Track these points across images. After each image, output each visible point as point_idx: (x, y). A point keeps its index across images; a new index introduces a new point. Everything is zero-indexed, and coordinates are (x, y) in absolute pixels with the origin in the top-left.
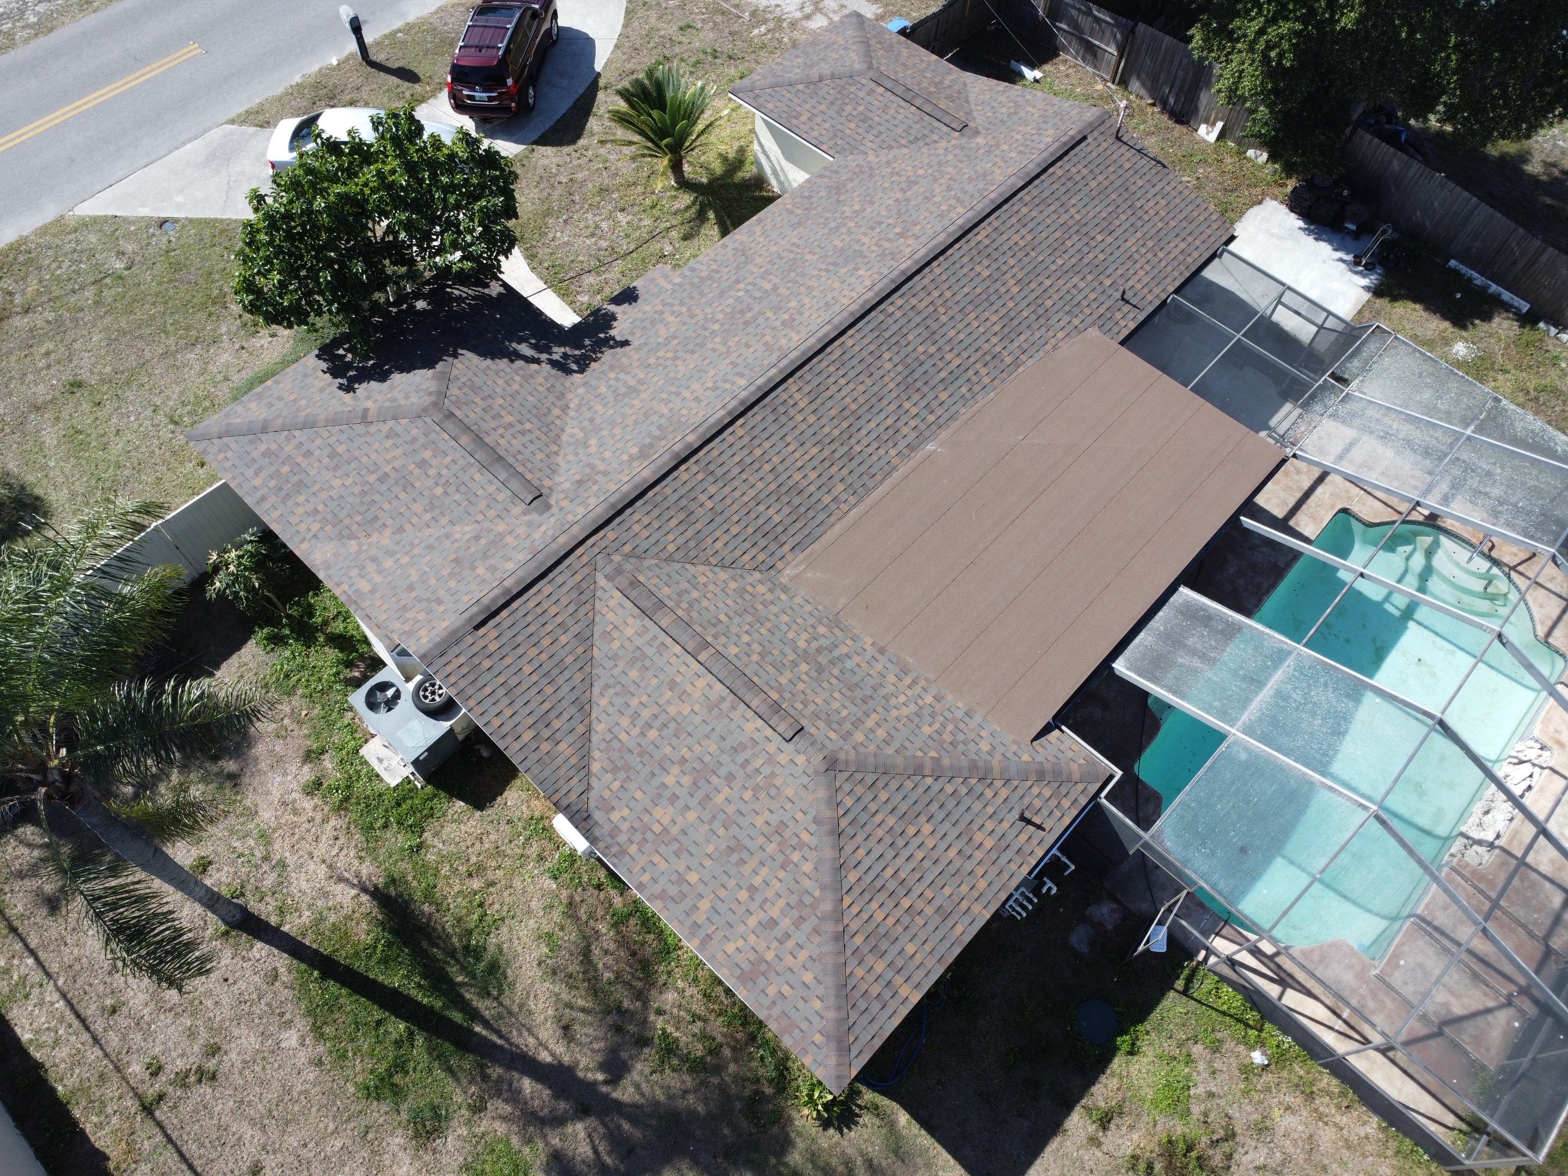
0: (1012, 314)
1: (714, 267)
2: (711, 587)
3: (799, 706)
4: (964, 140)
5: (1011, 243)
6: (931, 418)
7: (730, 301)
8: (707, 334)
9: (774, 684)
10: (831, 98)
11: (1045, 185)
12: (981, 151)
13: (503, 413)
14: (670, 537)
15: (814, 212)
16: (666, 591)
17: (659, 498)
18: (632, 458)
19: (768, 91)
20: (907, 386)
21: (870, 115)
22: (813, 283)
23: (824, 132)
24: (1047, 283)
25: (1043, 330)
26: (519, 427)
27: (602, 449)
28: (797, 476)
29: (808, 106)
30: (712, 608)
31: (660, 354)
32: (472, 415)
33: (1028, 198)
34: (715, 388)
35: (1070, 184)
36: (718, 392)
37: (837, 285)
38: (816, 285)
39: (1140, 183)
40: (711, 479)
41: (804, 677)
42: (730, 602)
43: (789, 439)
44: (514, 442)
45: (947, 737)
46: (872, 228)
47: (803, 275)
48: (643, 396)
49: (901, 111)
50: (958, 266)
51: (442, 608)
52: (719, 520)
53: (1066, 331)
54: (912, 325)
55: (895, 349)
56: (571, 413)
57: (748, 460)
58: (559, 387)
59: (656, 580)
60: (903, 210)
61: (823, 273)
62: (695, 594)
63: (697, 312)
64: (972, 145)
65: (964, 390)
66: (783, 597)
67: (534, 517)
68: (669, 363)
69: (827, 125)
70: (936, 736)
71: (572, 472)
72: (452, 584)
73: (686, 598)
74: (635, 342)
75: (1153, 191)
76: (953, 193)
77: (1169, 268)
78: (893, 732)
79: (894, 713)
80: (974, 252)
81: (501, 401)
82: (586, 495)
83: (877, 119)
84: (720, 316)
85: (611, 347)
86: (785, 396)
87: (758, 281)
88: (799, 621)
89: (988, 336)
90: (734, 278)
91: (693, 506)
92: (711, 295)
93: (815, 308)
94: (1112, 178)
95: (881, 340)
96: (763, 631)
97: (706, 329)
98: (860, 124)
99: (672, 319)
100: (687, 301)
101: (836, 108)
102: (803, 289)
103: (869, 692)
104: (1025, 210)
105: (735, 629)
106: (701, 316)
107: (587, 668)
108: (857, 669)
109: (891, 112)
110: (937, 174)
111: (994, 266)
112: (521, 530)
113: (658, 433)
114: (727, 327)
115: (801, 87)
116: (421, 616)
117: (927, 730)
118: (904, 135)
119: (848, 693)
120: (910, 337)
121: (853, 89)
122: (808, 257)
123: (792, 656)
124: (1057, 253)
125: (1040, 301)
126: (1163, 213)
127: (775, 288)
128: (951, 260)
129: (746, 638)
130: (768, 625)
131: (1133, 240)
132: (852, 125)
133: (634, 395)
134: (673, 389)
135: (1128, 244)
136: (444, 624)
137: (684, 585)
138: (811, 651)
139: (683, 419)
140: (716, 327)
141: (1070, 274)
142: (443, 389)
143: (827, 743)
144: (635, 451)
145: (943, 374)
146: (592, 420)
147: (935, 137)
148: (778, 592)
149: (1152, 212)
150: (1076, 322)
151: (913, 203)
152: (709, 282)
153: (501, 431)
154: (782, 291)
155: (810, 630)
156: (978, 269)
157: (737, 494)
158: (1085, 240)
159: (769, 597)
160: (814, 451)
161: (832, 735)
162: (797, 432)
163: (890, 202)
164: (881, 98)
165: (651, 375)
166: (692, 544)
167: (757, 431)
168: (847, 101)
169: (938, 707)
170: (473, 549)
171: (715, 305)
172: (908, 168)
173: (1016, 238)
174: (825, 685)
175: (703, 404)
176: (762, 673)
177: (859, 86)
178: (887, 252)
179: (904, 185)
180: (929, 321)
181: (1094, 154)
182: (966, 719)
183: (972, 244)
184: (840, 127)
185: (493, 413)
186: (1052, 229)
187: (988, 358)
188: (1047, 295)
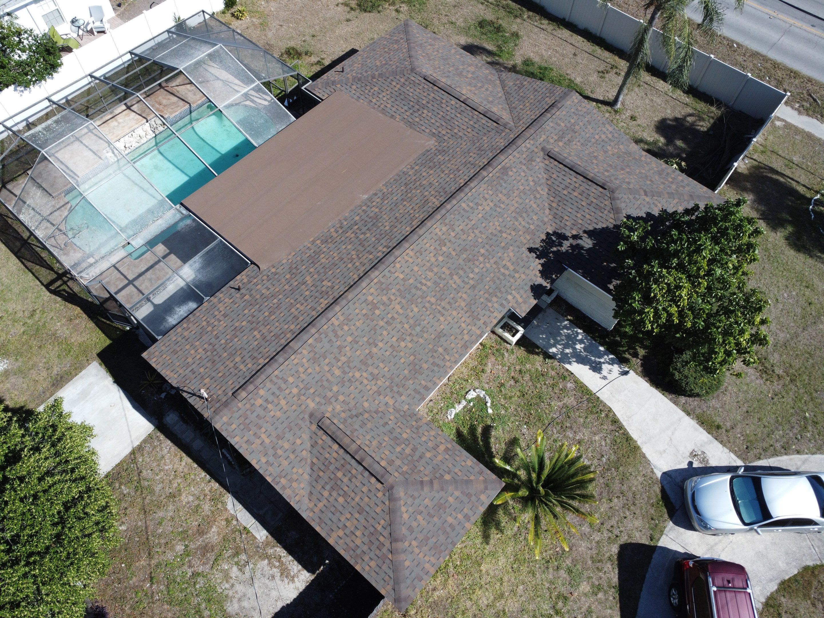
0: (312, 265)
1: (490, 304)
2: (465, 128)
3: (426, 86)
4: (323, 408)
5: (305, 304)
6: (364, 208)
7: (476, 270)
8: (487, 247)
9: (436, 92)
10: (422, 462)
11: (274, 349)
12: (312, 391)
13: (580, 196)
14: (486, 141)
15: (431, 346)
16: (484, 122)
17: (494, 151)
18: (510, 168)
19: (472, 478)
20: (376, 218)
21: (392, 443)
22: (430, 274)
23: (426, 433)
24: (286, 287)
25: (294, 262)
26: (570, 190)
27: (526, 178)
28: (431, 172)
29: (440, 458)
30: (464, 118)
31: (510, 237)
32: (594, 191)
33: (289, 335)
34: (477, 204)
35: (255, 354)
36: (476, 201)
37: (416, 269)
38: (427, 272)
39: (202, 370)
40: (472, 162)
41: (424, 98)
42: (457, 123)
43: (437, 184)
44: (569, 181)
45: (368, 88)
46: (393, 318)
47: (435, 283)
48: (513, 208)
49: (367, 442)
50: (342, 282)
51: (573, 110)
52: (466, 151)
53: (281, 264)
54: (372, 246)
55: (382, 232)
56: (546, 205)
57: (456, 172)
58: (557, 221)
59: (489, 125)
60: (373, 332)
61: (424, 281)
62: (471, 123)
63: (494, 266)
64: (317, 399)
65: (345, 223)
66: (434, 131)
67: (548, 147)
68: (504, 229)
69: (424, 439)
70: (373, 87)
71: (537, 167)
72: (573, 121)
73: (475, 120)
74: (524, 250)
75: (194, 366)
76: (338, 343)
77: (201, 317)
78: (389, 85)
79: (388, 92)
80: (330, 293)
81: (583, 203)
82: (527, 153)
83: (386, 439)
84: (481, 259)
85: (537, 249)
86: (441, 199)
87: (462, 285)
88: (427, 121)
89: (328, 251)
90: (476, 291)
91: (479, 152)
92: (488, 279)
93: (428, 252)
94: (222, 367)
95: (390, 234)
96: (442, 113)
97: (487, 250)
98: (399, 437)
99: (509, 264)
100: (502, 277)
101: (417, 454)
102: (435, 270)
103: (398, 99)
104: (292, 327)
105: (453, 111)
106: (492, 261)
107: (509, 102)
108: (403, 106)
109: (375, 443)
110: (347, 369)
111: (319, 288)
112: (552, 141)
113: (501, 181)
114: (476, 249)
115: (447, 477)
116: (579, 108)
117: (376, 89)
118: (365, 421)
119: (406, 96)
120: (374, 239)
121: (405, 468)
122: (433, 300)
123: (429, 105)
124: (276, 306)
125: (293, 276)
126: (192, 352)
127: (451, 275)
128: (346, 284)
129: (448, 108)
130: (440, 116)
131: (220, 328)
132: (405, 436)
133: (518, 210)
134: (498, 209)
135: (225, 325)
136: (568, 103)
137: (476, 126)
138: (422, 109)
139: (490, 188)
140: (482, 251)
141: (270, 295)
142: (613, 202)
143: (414, 75)
144: (511, 173)
145: (356, 227)
146: (535, 197)
147: (343, 415)
148: (436, 132)
149: (200, 350)
150: (273, 270)
151: (365, 339)
152: (491, 291)
153: (577, 185)
154: (447, 272)
155: (422, 118)
156: (329, 284)
157: (459, 160)
158: (254, 319)
159: (440, 130)
160: (424, 182)
161: (413, 78)
162: (433, 187)
163: (381, 345)
164: (383, 456)
165: (511, 223)
166: (476, 141)
167: (453, 183)
168: (410, 458)
169: (371, 98)
170: (570, 136)
171: (484, 269)
172: (365, 382)
173: (302, 308)
174: (415, 97)
175: (481, 196)
176: (441, 96)
177: (400, 470)
178: (385, 292)
179: (370, 362)
180: (363, 249)
181: (230, 383)
182: (360, 95)
183: (331, 297)
184: (414, 436)
185: (585, 195)
186: (276, 319)
187: (330, 240)
188: (287, 281)
